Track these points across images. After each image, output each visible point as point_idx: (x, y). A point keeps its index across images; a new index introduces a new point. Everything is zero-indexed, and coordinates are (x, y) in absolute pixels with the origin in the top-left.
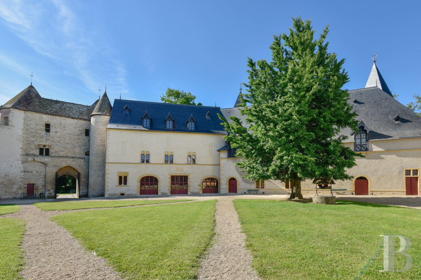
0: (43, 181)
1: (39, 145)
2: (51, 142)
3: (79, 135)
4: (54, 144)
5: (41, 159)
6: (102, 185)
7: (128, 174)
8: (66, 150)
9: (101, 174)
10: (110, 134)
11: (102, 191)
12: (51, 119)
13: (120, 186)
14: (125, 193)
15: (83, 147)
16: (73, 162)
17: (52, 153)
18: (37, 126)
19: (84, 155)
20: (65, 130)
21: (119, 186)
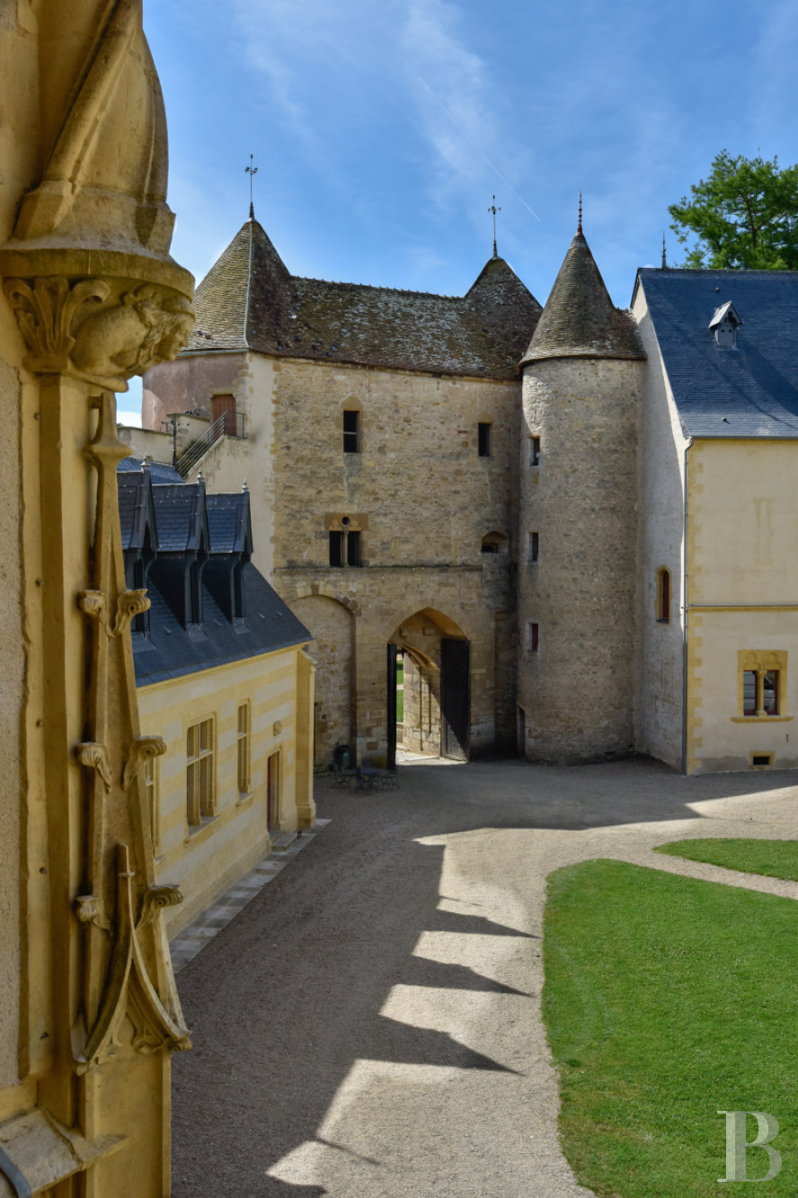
0: (341, 688)
1: (329, 518)
2: (367, 497)
3: (459, 455)
4: (377, 506)
5: (336, 587)
6: (611, 705)
7: (786, 659)
8: (417, 533)
9: (605, 651)
10: (701, 466)
11: (611, 735)
12: (361, 385)
13: (753, 721)
14: (773, 753)
15: (475, 513)
16: (444, 590)
17: (373, 555)
18: (318, 427)
19: (479, 553)
20: (410, 434)
21: (747, 721)
